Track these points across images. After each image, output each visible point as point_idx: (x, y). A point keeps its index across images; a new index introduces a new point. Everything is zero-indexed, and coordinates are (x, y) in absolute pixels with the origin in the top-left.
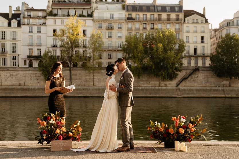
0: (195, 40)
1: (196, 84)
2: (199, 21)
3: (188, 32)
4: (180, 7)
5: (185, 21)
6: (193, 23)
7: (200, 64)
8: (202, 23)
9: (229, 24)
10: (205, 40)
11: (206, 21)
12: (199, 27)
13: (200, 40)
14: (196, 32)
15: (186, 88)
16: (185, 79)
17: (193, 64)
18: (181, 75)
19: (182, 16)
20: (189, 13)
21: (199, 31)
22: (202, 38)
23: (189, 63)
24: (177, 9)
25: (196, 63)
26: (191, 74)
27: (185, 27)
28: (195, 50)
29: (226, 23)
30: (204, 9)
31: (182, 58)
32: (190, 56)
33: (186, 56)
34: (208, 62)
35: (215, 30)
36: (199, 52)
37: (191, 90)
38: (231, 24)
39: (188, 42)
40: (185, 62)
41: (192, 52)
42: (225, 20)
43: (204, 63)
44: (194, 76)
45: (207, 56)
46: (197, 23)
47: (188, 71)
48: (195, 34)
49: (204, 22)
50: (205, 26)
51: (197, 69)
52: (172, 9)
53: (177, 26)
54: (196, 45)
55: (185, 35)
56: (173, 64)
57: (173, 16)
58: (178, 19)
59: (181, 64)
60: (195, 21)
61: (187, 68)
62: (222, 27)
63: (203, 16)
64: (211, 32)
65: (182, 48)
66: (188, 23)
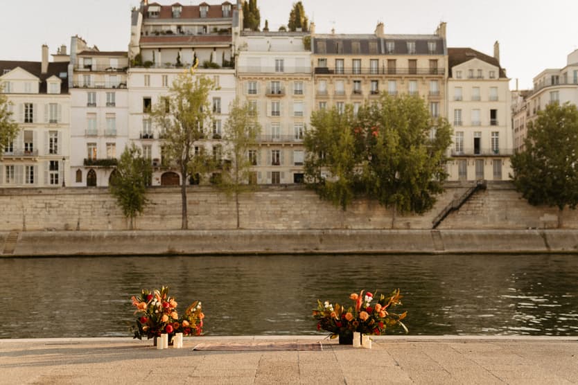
0: (475, 117)
1: (478, 223)
2: (486, 74)
3: (459, 100)
4: (440, 42)
5: (450, 75)
6: (471, 78)
7: (489, 174)
8: (492, 78)
9: (555, 79)
10: (500, 117)
11: (502, 73)
12: (485, 88)
13: (487, 118)
14: (478, 99)
15: (454, 232)
16: (452, 210)
17: (472, 175)
18: (444, 200)
19: (443, 62)
20: (459, 56)
21: (484, 97)
22: (493, 113)
23: (463, 173)
24: (432, 46)
25: (480, 172)
26: (467, 199)
27: (452, 88)
28: (477, 142)
29: (548, 77)
30: (497, 44)
31: (445, 161)
32: (464, 157)
33: (454, 157)
34: (507, 171)
35: (525, 95)
36: (486, 146)
37: (466, 237)
38: (561, 80)
39: (460, 123)
40: (453, 171)
41: (469, 147)
42: (547, 71)
43: (498, 172)
44: (477, 202)
45: (506, 156)
46: (480, 78)
47: (461, 193)
48: (476, 105)
49: (497, 75)
50: (500, 84)
51: (480, 188)
52: (422, 46)
53: (433, 87)
54: (477, 129)
55: (453, 106)
56: (425, 175)
57: (423, 63)
58: (434, 71)
59: (444, 175)
60: (476, 74)
61: (457, 185)
62: (539, 87)
63: (494, 61)
64: (515, 98)
65: (443, 137)
66: (459, 78)
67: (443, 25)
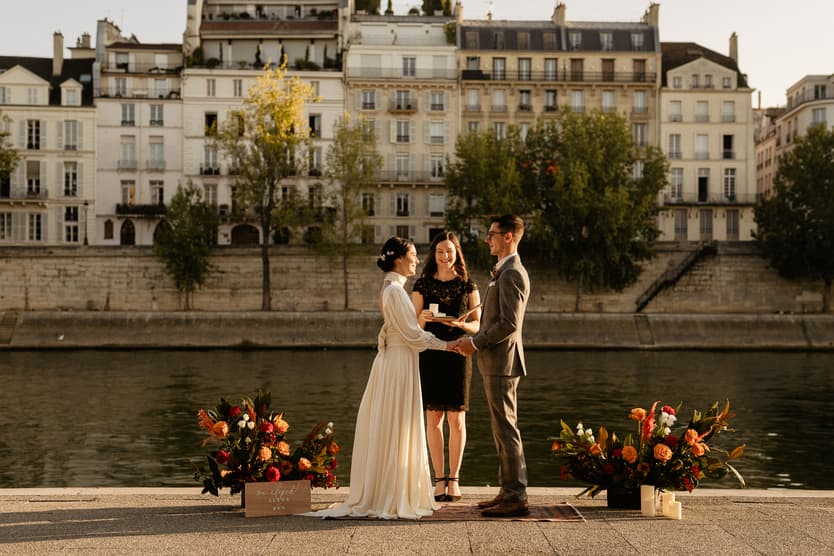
0: (700, 146)
1: (704, 304)
2: (717, 82)
3: (676, 120)
4: (650, 32)
5: (664, 83)
6: (695, 88)
7: (720, 231)
8: (726, 87)
9: (821, 90)
10: (738, 148)
11: (742, 81)
12: (716, 103)
13: (718, 148)
14: (705, 119)
15: (669, 317)
16: (665, 285)
17: (694, 232)
18: (653, 270)
19: (653, 64)
20: (680, 54)
21: (715, 117)
22: (728, 141)
23: (682, 230)
24: (637, 39)
25: (707, 229)
26: (687, 268)
27: (667, 102)
28: (703, 183)
29: (810, 87)
30: (734, 38)
31: (656, 211)
32: (683, 206)
33: (668, 205)
34: (747, 227)
35: (773, 114)
36: (716, 189)
37: (686, 324)
38: (829, 92)
39: (678, 156)
40: (666, 226)
41: (691, 190)
42: (808, 79)
43: (733, 229)
44: (700, 275)
45: (746, 205)
46: (709, 88)
47: (679, 259)
48: (703, 128)
49: (734, 84)
50: (739, 98)
51: (707, 252)
52: (622, 38)
53: (639, 100)
54: (704, 165)
55: (667, 130)
56: (627, 232)
57: (624, 64)
58: (640, 76)
59: (653, 233)
60: (703, 82)
61: (674, 248)
62: (797, 102)
63: (730, 63)
64: (758, 120)
65: (655, 174)
66: (678, 89)
67: (654, 8)
